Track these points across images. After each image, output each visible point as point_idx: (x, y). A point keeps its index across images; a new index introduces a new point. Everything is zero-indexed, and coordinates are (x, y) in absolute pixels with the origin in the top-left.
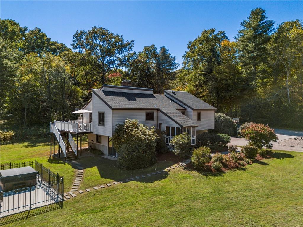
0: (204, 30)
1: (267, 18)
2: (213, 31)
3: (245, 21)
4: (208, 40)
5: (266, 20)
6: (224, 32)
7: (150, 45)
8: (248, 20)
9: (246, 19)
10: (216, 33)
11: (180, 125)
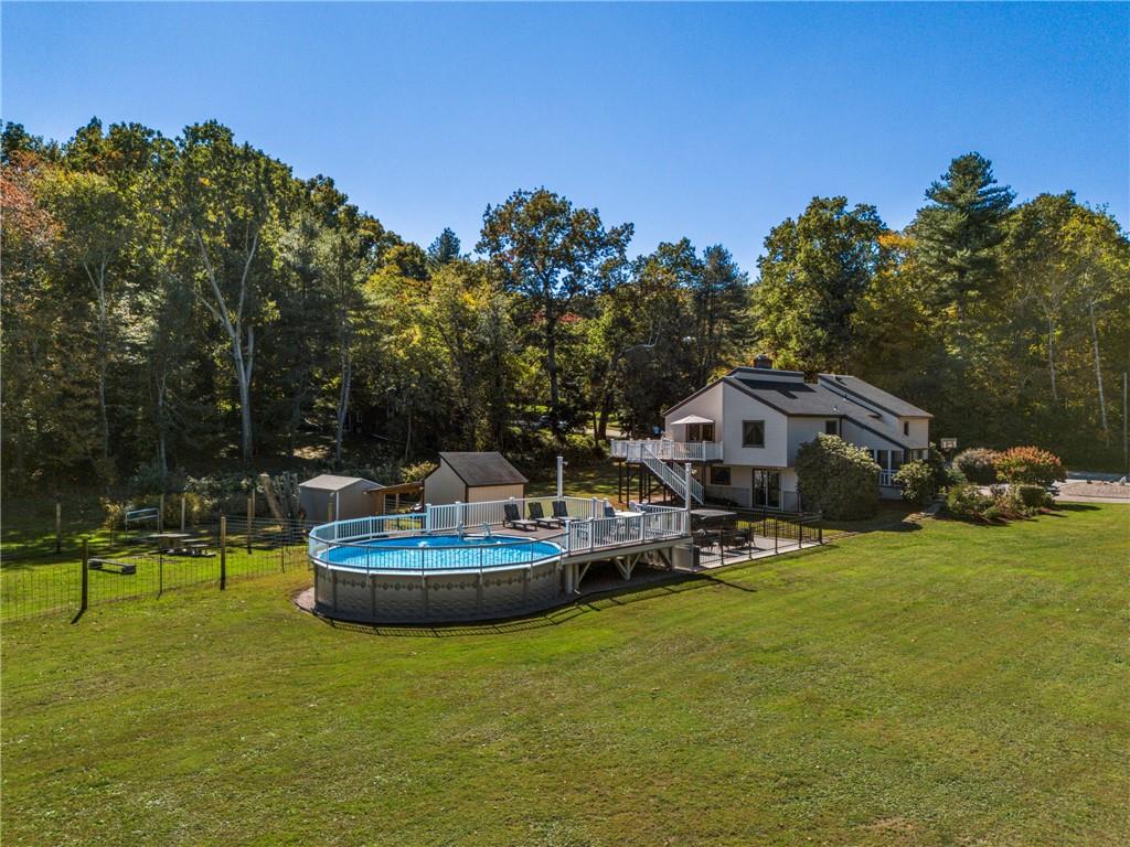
0: (814, 198)
1: (995, 182)
2: (841, 203)
3: (936, 186)
4: (827, 228)
5: (991, 186)
6: (872, 207)
7: (676, 241)
8: (944, 183)
9: (939, 180)
10: (850, 209)
11: (902, 446)
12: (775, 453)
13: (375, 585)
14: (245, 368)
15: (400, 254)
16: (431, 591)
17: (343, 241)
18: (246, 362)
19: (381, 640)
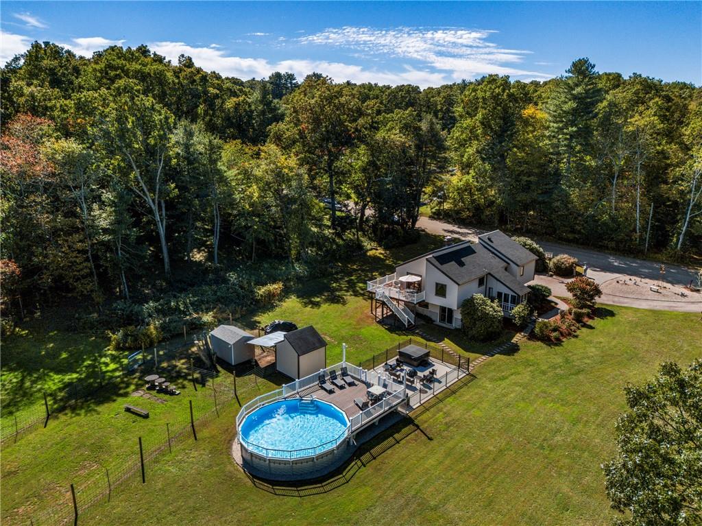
11: (516, 293)
12: (452, 300)
13: (270, 462)
14: (162, 225)
15: (236, 104)
16: (294, 465)
17: (210, 141)
18: (162, 221)
19: (278, 500)
